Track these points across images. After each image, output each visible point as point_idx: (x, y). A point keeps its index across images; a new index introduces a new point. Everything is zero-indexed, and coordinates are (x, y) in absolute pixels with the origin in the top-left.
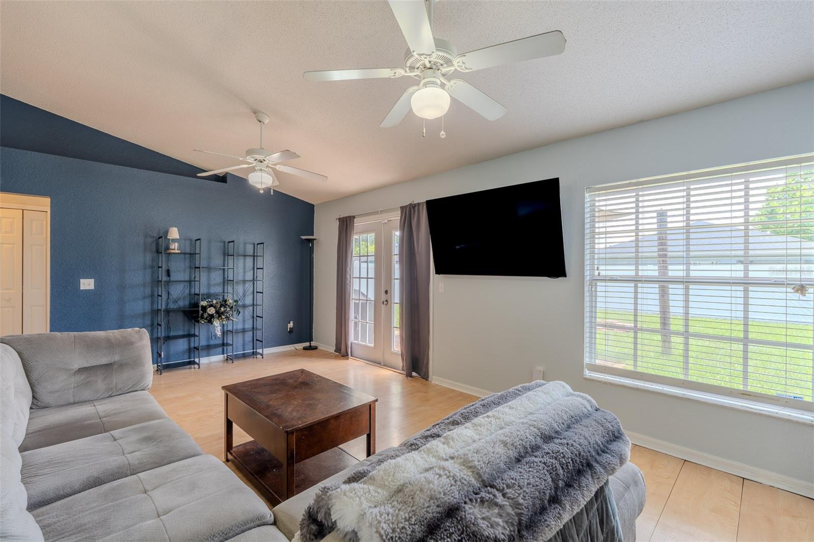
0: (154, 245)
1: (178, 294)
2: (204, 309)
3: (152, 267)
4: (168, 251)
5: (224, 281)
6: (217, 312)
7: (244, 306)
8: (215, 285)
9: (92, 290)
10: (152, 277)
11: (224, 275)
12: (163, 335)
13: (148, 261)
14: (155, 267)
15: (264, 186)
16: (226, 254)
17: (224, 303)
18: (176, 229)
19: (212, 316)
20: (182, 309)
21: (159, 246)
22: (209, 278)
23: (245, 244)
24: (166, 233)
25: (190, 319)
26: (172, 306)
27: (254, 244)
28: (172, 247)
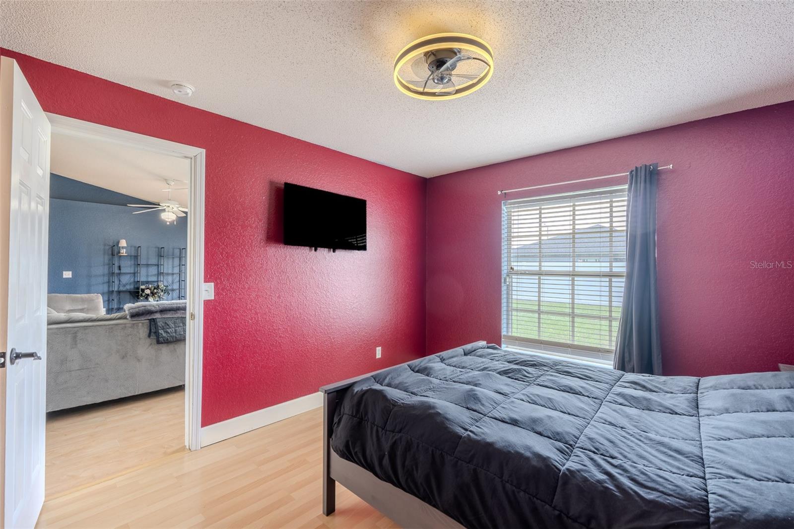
0: (110, 250)
1: (127, 281)
2: (143, 290)
3: (109, 264)
4: (119, 255)
5: (158, 273)
6: (152, 293)
7: (173, 290)
8: (151, 276)
9: (70, 278)
10: (109, 270)
11: (158, 269)
12: (116, 307)
13: (106, 261)
14: (111, 265)
15: (170, 220)
16: (160, 256)
17: (158, 287)
18: (125, 240)
19: (148, 295)
20: (129, 290)
21: (113, 251)
22: (147, 272)
23: (173, 249)
24: (118, 242)
25: (134, 298)
26: (122, 289)
27: (180, 249)
28: (122, 252)
